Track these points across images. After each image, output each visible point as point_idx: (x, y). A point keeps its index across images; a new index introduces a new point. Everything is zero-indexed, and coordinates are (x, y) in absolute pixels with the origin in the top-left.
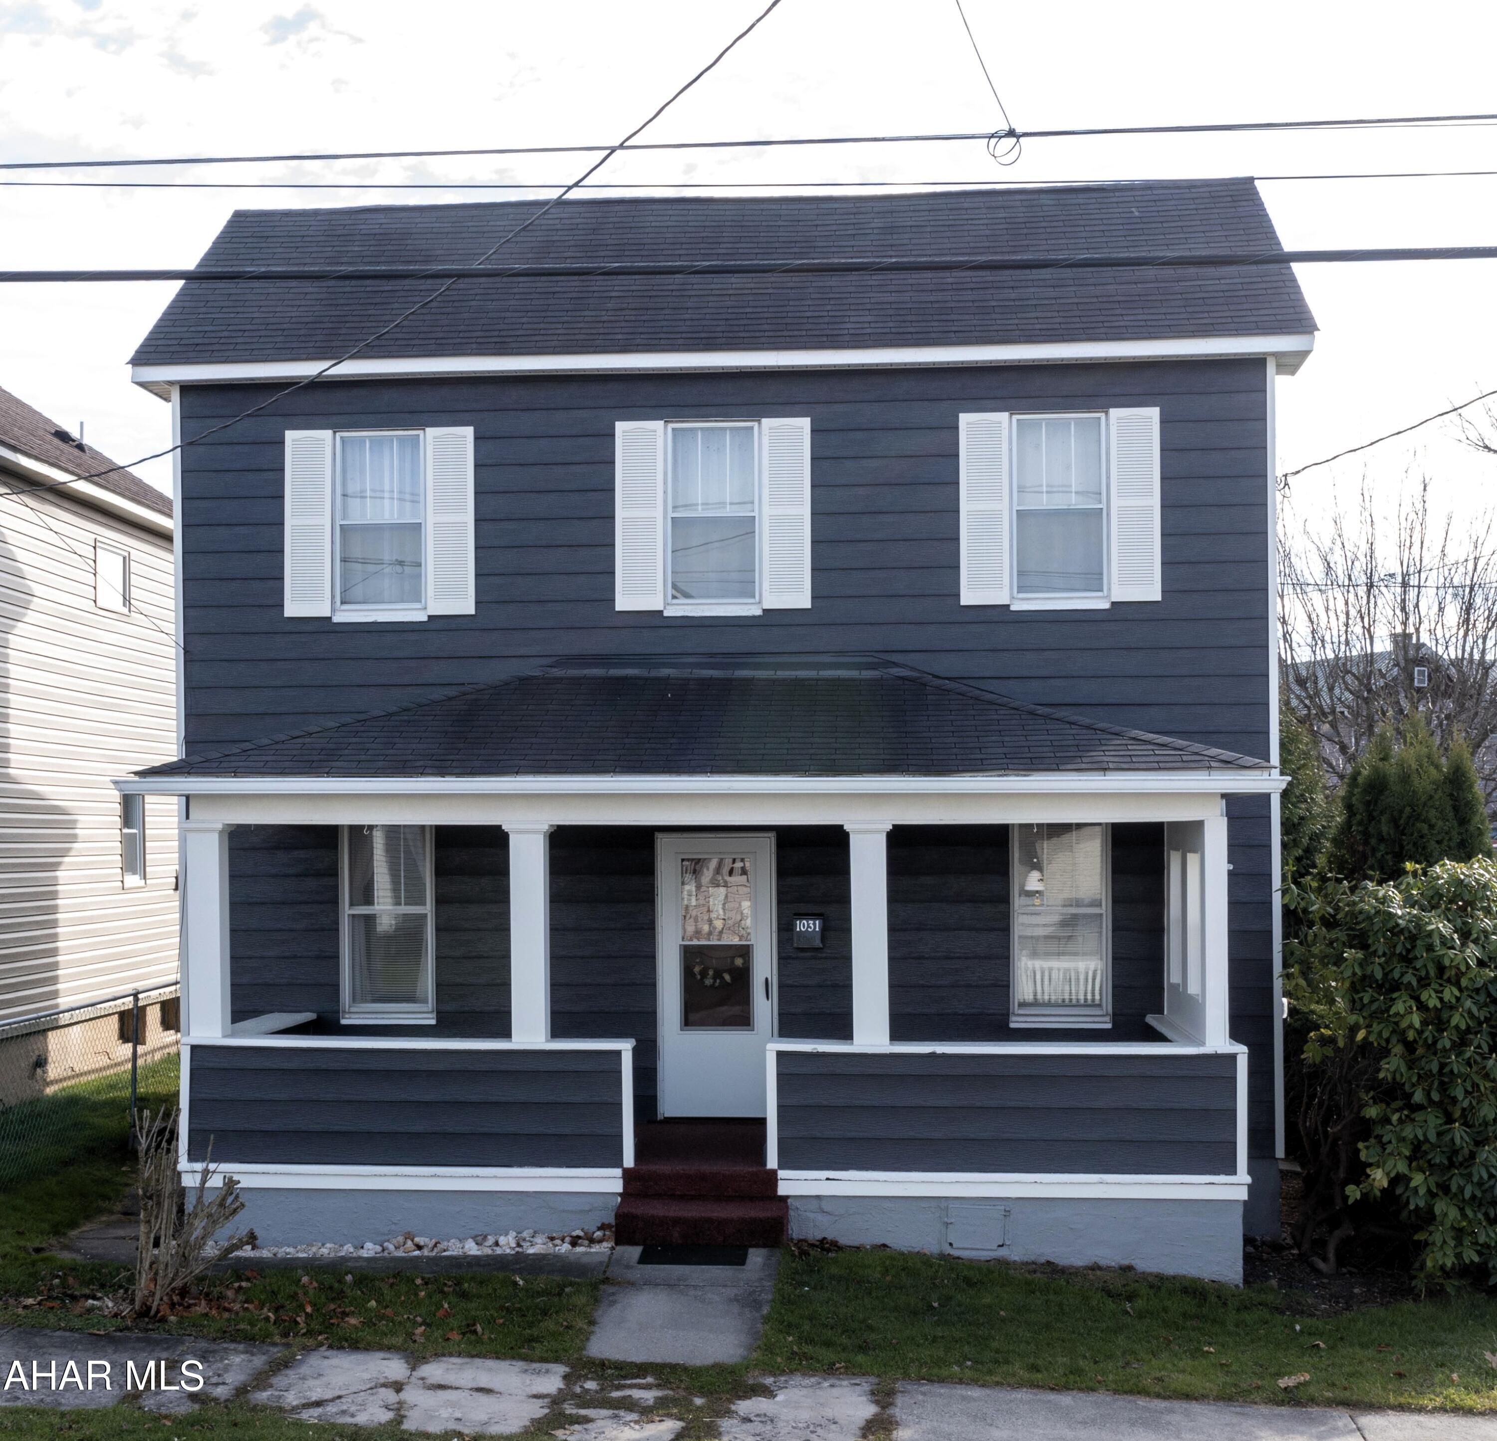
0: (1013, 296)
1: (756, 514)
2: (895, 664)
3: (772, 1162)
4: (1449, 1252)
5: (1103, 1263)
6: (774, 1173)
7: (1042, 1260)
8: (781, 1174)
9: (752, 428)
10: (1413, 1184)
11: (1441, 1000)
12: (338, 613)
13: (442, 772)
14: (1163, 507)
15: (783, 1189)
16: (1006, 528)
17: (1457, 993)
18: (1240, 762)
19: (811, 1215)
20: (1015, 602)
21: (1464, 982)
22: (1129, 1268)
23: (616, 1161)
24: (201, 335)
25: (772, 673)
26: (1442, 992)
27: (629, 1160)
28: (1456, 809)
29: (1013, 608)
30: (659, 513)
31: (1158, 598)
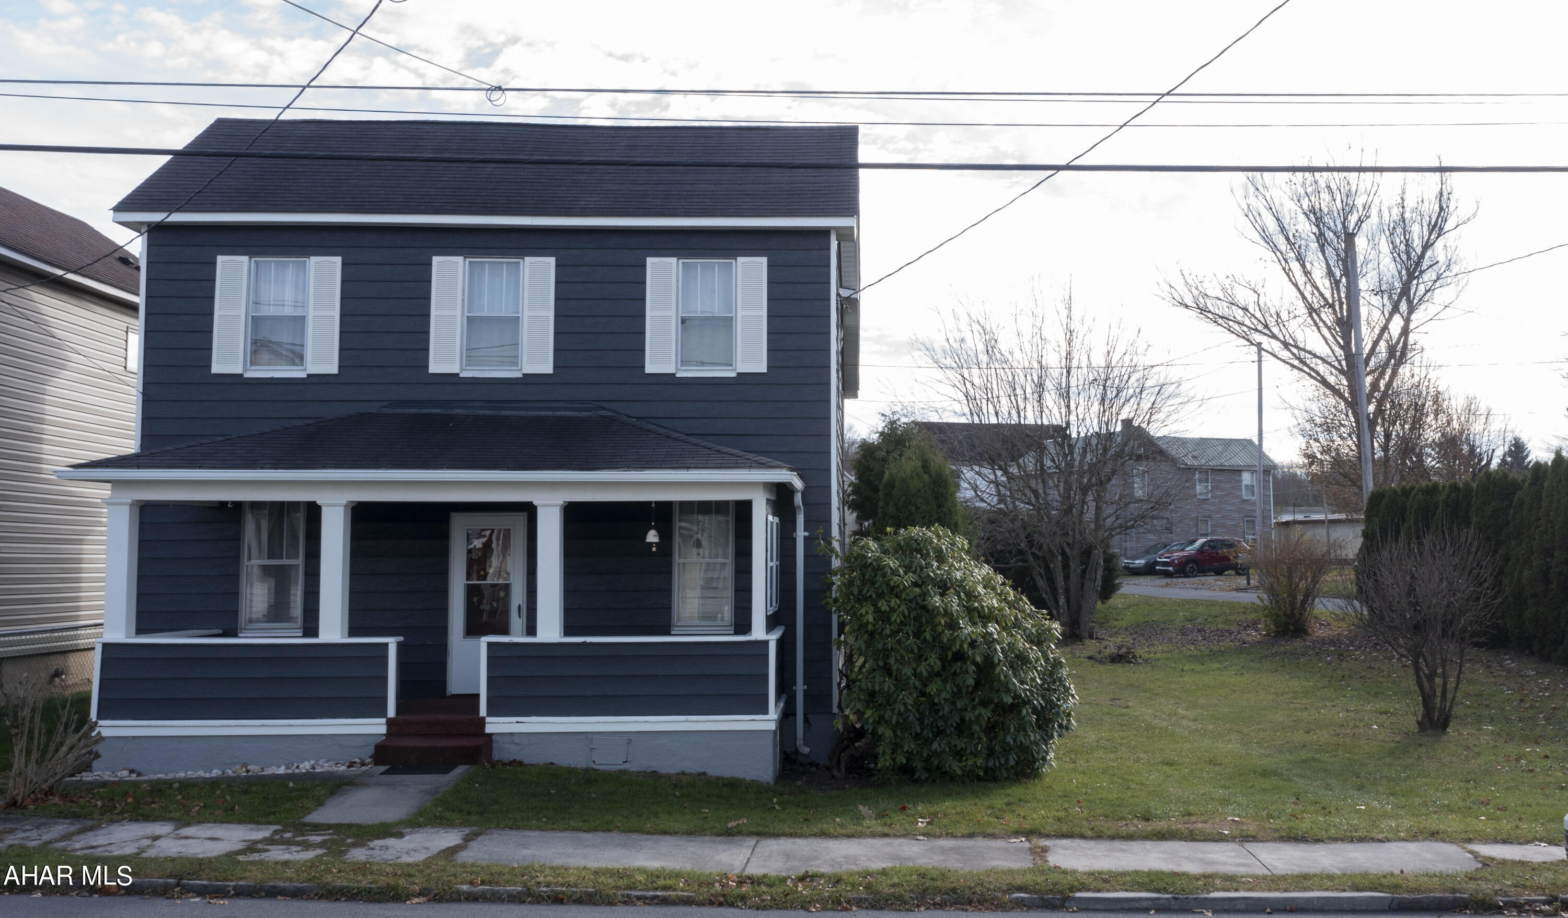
0: (688, 189)
1: (520, 315)
2: (604, 408)
3: (483, 712)
4: (888, 758)
5: (688, 771)
6: (484, 719)
7: (649, 770)
8: (488, 719)
9: (519, 263)
10: (866, 716)
11: (889, 606)
12: (248, 372)
13: (276, 466)
14: (769, 316)
15: (489, 729)
16: (673, 326)
17: (899, 603)
18: (770, 464)
19: (507, 745)
20: (679, 372)
21: (903, 596)
22: (704, 774)
23: (382, 713)
24: (166, 194)
25: (525, 412)
26: (890, 602)
27: (391, 712)
28: (937, 498)
29: (677, 375)
30: (458, 313)
31: (765, 370)
